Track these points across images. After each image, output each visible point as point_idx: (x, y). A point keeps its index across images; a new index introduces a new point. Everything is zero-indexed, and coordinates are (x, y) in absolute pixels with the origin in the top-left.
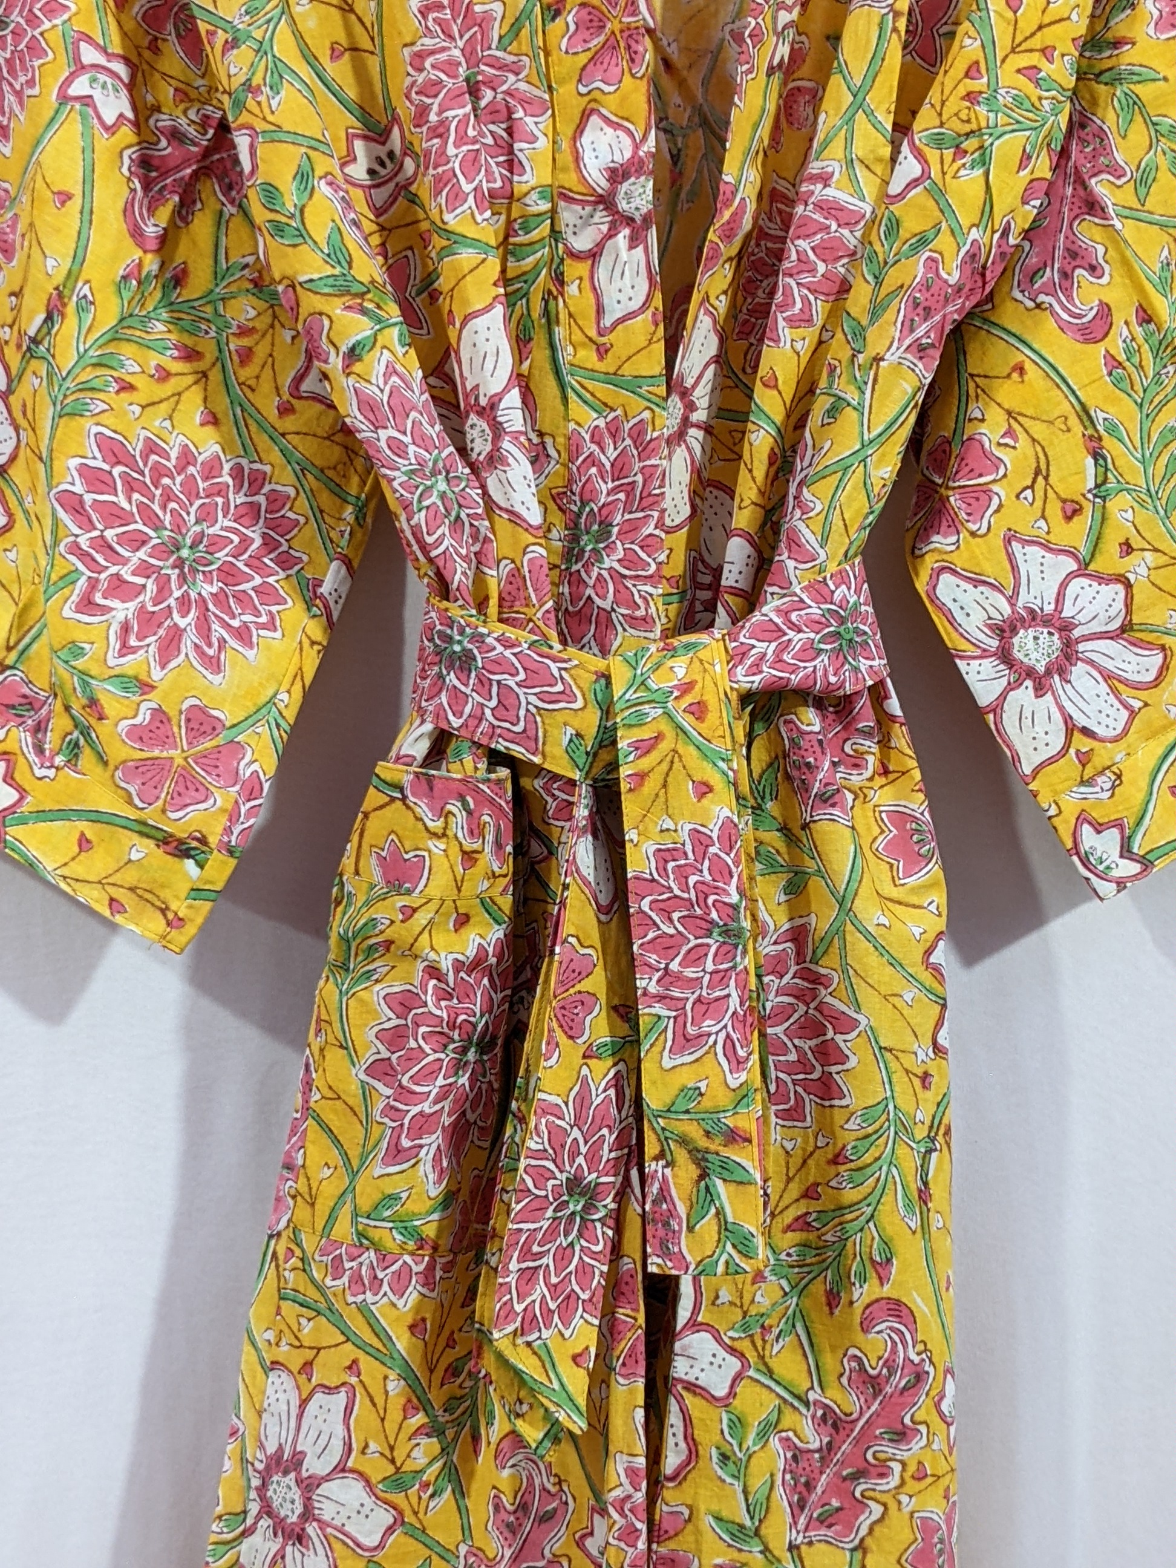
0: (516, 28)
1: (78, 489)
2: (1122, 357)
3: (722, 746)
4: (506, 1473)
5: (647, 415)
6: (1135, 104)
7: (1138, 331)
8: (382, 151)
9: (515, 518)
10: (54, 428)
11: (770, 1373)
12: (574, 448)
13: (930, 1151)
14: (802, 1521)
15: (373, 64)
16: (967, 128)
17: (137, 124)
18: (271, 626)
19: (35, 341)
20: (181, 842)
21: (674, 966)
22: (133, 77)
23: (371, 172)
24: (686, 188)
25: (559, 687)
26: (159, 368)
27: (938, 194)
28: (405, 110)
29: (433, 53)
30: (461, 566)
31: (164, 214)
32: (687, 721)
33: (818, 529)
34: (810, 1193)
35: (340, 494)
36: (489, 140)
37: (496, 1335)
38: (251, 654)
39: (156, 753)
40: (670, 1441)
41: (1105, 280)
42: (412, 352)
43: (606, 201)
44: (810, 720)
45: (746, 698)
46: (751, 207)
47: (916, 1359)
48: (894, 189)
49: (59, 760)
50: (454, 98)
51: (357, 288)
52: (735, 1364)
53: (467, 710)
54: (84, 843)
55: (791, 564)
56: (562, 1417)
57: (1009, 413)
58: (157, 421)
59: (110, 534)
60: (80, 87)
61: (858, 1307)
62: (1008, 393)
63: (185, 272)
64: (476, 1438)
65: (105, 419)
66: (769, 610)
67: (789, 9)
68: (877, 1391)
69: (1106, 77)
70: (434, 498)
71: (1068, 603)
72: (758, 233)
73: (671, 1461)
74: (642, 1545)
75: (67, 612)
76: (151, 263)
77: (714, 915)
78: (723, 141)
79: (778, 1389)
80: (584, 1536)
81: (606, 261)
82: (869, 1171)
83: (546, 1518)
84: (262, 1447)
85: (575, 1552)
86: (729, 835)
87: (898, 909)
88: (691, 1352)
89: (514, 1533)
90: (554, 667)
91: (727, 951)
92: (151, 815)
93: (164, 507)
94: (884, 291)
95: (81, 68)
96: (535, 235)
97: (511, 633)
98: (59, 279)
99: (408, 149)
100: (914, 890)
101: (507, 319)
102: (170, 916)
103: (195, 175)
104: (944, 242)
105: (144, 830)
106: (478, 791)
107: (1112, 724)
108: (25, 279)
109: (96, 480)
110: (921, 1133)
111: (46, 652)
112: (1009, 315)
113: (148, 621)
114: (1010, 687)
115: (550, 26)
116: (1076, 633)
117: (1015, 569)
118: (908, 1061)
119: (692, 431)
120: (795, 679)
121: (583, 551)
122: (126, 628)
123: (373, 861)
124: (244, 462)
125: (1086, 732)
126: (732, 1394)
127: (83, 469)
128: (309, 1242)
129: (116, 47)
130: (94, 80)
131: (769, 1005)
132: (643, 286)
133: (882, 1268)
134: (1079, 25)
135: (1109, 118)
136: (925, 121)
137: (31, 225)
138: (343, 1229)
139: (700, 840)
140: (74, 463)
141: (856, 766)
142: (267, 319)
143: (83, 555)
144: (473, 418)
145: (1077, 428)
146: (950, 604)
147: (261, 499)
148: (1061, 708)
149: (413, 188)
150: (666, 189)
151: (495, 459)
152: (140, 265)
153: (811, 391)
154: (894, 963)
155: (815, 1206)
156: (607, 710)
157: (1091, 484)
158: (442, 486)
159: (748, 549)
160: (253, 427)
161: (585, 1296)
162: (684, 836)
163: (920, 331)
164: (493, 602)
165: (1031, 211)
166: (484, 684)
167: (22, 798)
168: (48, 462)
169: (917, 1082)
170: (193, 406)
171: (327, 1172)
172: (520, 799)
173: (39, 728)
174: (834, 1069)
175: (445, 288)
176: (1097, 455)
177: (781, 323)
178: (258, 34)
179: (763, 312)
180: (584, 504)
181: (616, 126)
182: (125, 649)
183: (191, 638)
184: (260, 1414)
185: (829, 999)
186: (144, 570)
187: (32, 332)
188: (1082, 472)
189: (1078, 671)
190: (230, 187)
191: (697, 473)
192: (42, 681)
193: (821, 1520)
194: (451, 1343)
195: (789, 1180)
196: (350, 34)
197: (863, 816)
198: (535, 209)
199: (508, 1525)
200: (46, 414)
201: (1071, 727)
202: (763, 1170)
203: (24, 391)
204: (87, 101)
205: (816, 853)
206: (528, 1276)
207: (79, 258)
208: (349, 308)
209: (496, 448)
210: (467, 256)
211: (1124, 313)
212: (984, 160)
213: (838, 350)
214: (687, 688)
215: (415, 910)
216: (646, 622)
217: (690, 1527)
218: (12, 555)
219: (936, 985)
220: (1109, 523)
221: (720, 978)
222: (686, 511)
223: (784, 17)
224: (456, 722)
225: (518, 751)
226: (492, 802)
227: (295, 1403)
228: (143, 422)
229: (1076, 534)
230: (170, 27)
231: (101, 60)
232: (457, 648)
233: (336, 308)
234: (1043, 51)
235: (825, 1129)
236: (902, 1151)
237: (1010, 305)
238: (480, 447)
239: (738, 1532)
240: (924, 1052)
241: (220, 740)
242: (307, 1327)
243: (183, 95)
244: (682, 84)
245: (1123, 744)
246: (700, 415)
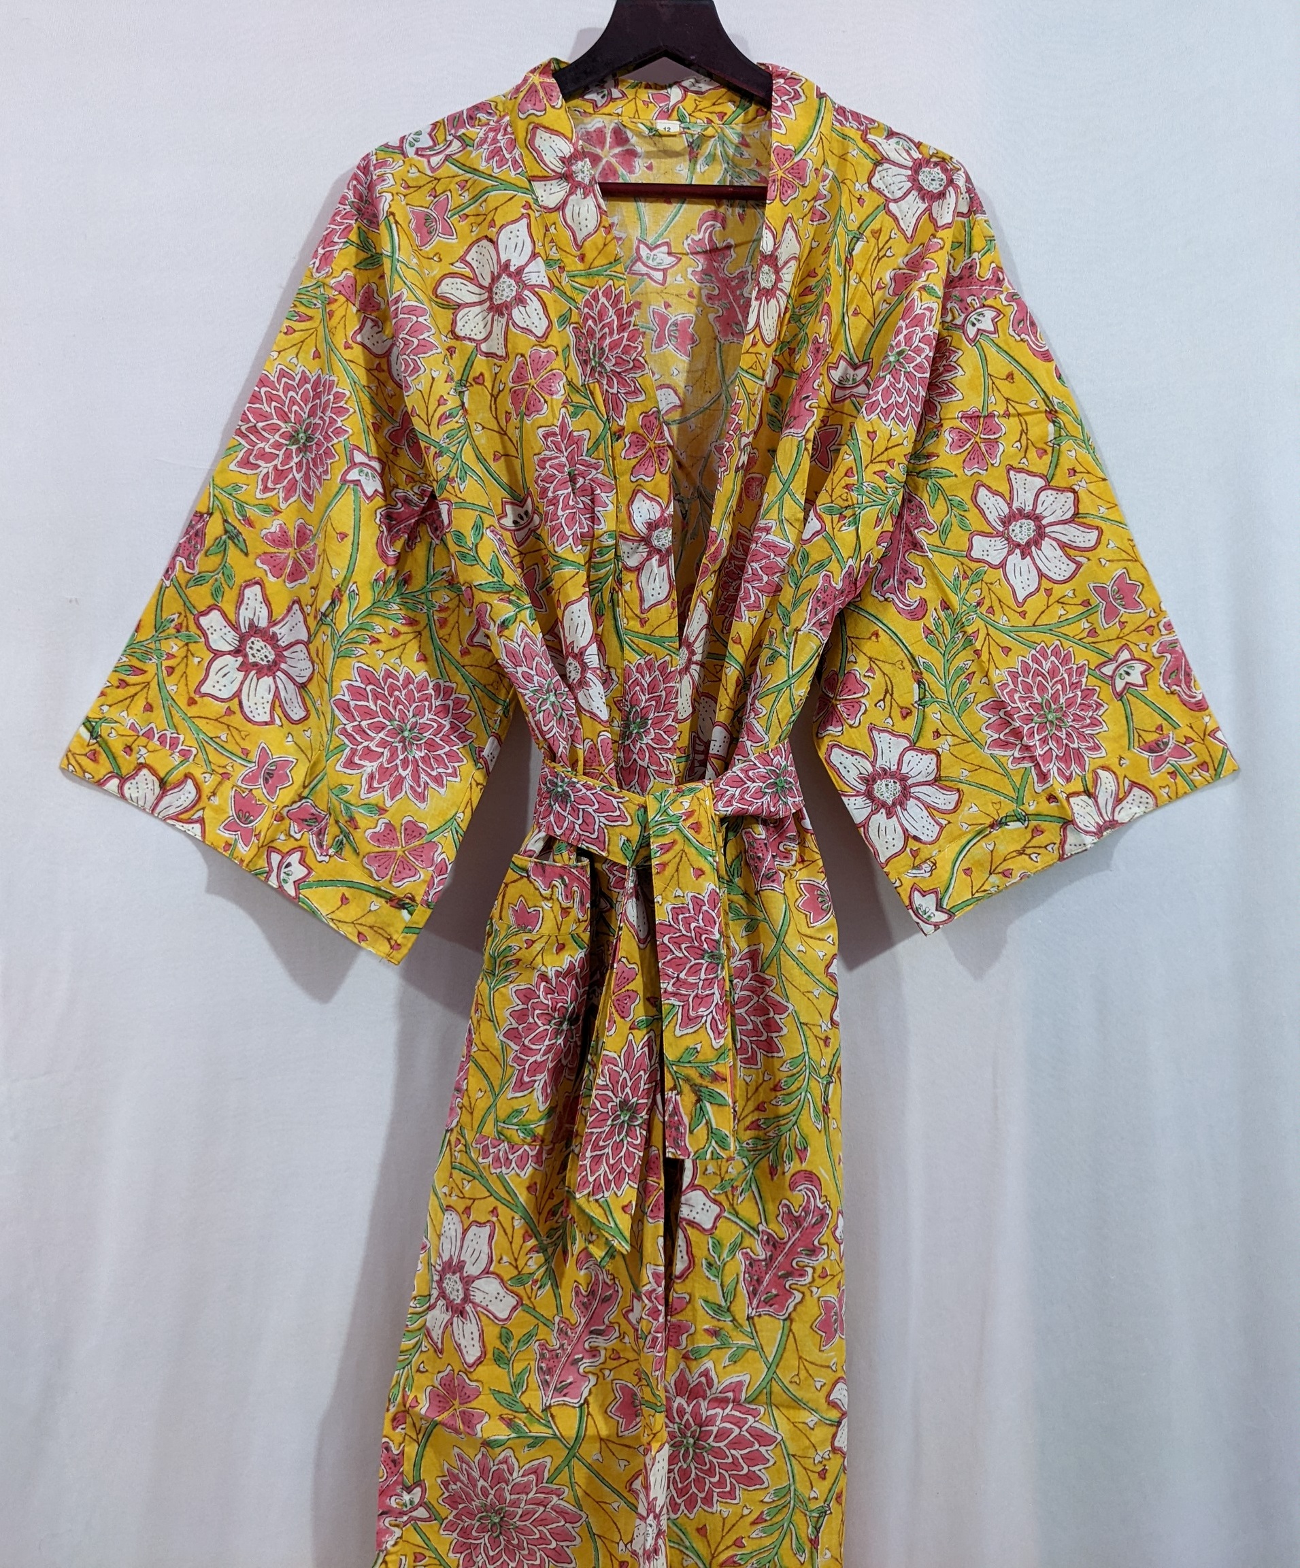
0: (596, 444)
1: (347, 698)
2: (933, 628)
3: (710, 848)
4: (583, 1272)
5: (668, 658)
6: (939, 489)
7: (942, 614)
8: (521, 511)
9: (593, 716)
10: (334, 664)
11: (737, 1214)
12: (627, 675)
13: (829, 1083)
14: (755, 1302)
15: (517, 463)
16: (846, 504)
17: (384, 495)
18: (454, 774)
19: (325, 615)
20: (400, 900)
21: (682, 976)
22: (383, 469)
23: (515, 522)
24: (690, 531)
25: (618, 813)
26: (394, 629)
27: (830, 540)
28: (535, 489)
29: (550, 459)
30: (562, 743)
31: (399, 545)
32: (690, 833)
33: (764, 724)
34: (760, 1108)
35: (494, 698)
36: (581, 506)
37: (578, 1196)
38: (442, 791)
39: (387, 848)
40: (679, 1255)
41: (923, 585)
42: (537, 623)
43: (646, 540)
44: (760, 832)
45: (723, 820)
46: (726, 543)
47: (821, 1206)
48: (806, 536)
49: (331, 851)
50: (562, 484)
51: (506, 589)
52: (716, 1209)
53: (565, 825)
54: (344, 900)
55: (749, 743)
56: (616, 1243)
57: (870, 659)
58: (392, 660)
59: (364, 724)
60: (353, 475)
61: (788, 1175)
62: (869, 647)
63: (410, 576)
64: (565, 1252)
65: (363, 659)
66: (737, 769)
67: (747, 436)
68: (799, 1225)
69: (922, 474)
70: (548, 706)
71: (905, 765)
72: (731, 557)
73: (679, 1267)
74: (661, 1319)
75: (338, 768)
76: (391, 572)
77: (705, 946)
78: (711, 508)
79: (742, 1224)
80: (627, 1312)
81: (645, 573)
82: (794, 1096)
83: (606, 1300)
84: (440, 1256)
85: (623, 1321)
86: (714, 899)
87: (810, 941)
88: (691, 1202)
89: (587, 1309)
90: (615, 801)
91: (713, 968)
92: (383, 884)
93: (395, 708)
94: (800, 593)
95: (354, 465)
96: (606, 557)
97: (591, 782)
98: (339, 580)
99: (536, 510)
100: (819, 930)
101: (590, 604)
102: (393, 943)
103: (417, 523)
104: (834, 566)
105: (379, 892)
106: (571, 873)
107: (929, 832)
108: (320, 580)
109: (357, 693)
110: (824, 1072)
111: (326, 789)
112: (870, 605)
113: (384, 772)
114: (873, 813)
115: (615, 444)
116: (910, 782)
117: (874, 746)
118: (816, 1030)
119: (693, 666)
120: (751, 809)
121: (631, 733)
122: (372, 777)
123: (510, 912)
124: (441, 682)
125: (916, 838)
126: (714, 1227)
127: (350, 688)
128: (469, 1136)
129: (374, 453)
130: (361, 471)
131: (736, 996)
132: (666, 587)
133: (802, 1153)
134: (908, 447)
135: (925, 498)
136: (823, 498)
137: (324, 550)
138: (489, 1129)
139: (698, 902)
140: (345, 683)
141: (786, 858)
142: (456, 602)
143: (348, 736)
144: (570, 660)
145: (909, 668)
146: (838, 765)
147: (450, 702)
148: (902, 825)
149: (539, 531)
150: (679, 533)
151: (583, 683)
152: (385, 573)
153: (760, 645)
154: (808, 973)
155: (762, 1115)
156: (645, 827)
157: (916, 698)
158: (553, 699)
159: (725, 733)
160: (447, 662)
161: (629, 1171)
162: (688, 900)
163: (821, 615)
164: (581, 763)
165: (881, 549)
166: (575, 811)
167: (309, 873)
168: (330, 683)
169: (822, 1043)
170: (413, 651)
171: (481, 1094)
172: (595, 876)
173: (320, 833)
174: (774, 1035)
175: (556, 588)
176: (920, 683)
177: (743, 608)
178: (453, 449)
179: (733, 599)
180: (632, 707)
181: (652, 499)
182: (371, 789)
183: (408, 782)
184: (439, 1236)
185: (771, 994)
186: (383, 744)
187: (323, 610)
188: (911, 692)
189: (911, 803)
190: (436, 529)
191: (696, 689)
192: (323, 806)
193: (766, 1302)
194: (551, 1196)
195: (748, 1100)
196: (504, 447)
197: (790, 887)
198: (606, 544)
199: (584, 1304)
200: (330, 656)
201: (907, 836)
202: (733, 1096)
203: (317, 643)
204: (357, 483)
205: (763, 909)
206: (597, 1160)
207: (351, 569)
208: (502, 600)
209: (583, 677)
210: (568, 571)
211: (934, 604)
212: (856, 522)
213: (775, 623)
214: (690, 814)
215: (533, 942)
216: (666, 774)
217: (689, 1306)
218: (308, 734)
219: (832, 985)
220: (928, 720)
221: (709, 983)
222: (690, 710)
223: (745, 440)
224: (559, 832)
225: (594, 849)
226: (578, 879)
227: (460, 1231)
228: (384, 660)
229: (908, 726)
230: (404, 441)
231: (366, 460)
232: (560, 790)
233: (494, 600)
234: (888, 462)
235: (769, 1070)
236: (813, 1084)
237: (870, 599)
238: (574, 676)
239: (718, 1310)
240: (825, 1025)
241: (424, 841)
242: (468, 1187)
243: (411, 479)
244: (688, 475)
245: (937, 845)
246: (697, 658)
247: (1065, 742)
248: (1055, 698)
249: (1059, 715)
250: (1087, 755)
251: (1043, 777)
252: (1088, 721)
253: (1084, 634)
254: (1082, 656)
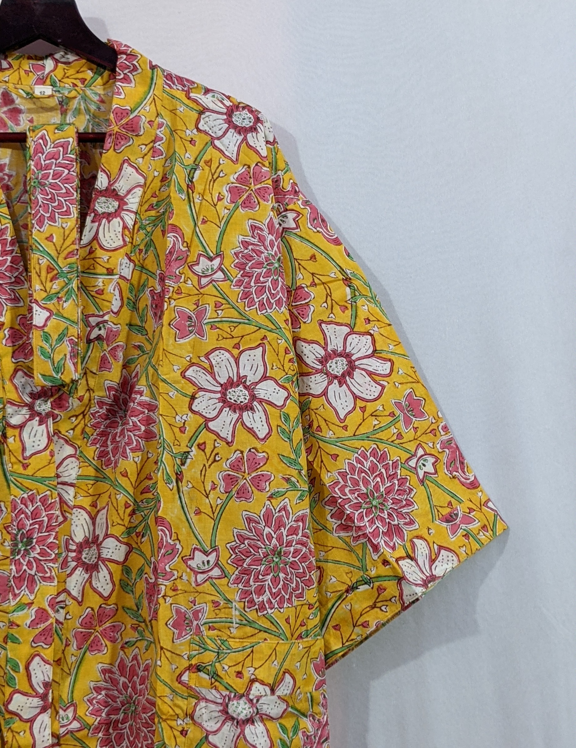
247: (387, 520)
248: (377, 487)
249: (381, 501)
250: (405, 529)
251: (376, 548)
252: (404, 502)
253: (395, 437)
254: (395, 454)
